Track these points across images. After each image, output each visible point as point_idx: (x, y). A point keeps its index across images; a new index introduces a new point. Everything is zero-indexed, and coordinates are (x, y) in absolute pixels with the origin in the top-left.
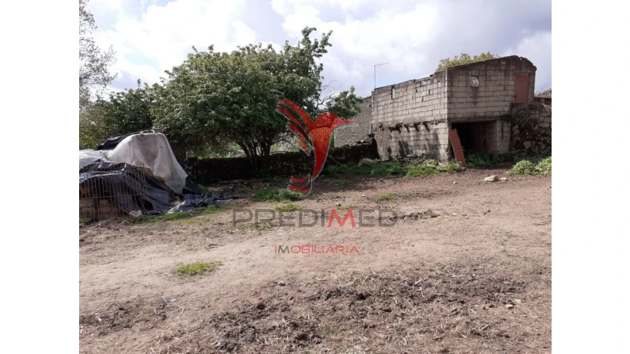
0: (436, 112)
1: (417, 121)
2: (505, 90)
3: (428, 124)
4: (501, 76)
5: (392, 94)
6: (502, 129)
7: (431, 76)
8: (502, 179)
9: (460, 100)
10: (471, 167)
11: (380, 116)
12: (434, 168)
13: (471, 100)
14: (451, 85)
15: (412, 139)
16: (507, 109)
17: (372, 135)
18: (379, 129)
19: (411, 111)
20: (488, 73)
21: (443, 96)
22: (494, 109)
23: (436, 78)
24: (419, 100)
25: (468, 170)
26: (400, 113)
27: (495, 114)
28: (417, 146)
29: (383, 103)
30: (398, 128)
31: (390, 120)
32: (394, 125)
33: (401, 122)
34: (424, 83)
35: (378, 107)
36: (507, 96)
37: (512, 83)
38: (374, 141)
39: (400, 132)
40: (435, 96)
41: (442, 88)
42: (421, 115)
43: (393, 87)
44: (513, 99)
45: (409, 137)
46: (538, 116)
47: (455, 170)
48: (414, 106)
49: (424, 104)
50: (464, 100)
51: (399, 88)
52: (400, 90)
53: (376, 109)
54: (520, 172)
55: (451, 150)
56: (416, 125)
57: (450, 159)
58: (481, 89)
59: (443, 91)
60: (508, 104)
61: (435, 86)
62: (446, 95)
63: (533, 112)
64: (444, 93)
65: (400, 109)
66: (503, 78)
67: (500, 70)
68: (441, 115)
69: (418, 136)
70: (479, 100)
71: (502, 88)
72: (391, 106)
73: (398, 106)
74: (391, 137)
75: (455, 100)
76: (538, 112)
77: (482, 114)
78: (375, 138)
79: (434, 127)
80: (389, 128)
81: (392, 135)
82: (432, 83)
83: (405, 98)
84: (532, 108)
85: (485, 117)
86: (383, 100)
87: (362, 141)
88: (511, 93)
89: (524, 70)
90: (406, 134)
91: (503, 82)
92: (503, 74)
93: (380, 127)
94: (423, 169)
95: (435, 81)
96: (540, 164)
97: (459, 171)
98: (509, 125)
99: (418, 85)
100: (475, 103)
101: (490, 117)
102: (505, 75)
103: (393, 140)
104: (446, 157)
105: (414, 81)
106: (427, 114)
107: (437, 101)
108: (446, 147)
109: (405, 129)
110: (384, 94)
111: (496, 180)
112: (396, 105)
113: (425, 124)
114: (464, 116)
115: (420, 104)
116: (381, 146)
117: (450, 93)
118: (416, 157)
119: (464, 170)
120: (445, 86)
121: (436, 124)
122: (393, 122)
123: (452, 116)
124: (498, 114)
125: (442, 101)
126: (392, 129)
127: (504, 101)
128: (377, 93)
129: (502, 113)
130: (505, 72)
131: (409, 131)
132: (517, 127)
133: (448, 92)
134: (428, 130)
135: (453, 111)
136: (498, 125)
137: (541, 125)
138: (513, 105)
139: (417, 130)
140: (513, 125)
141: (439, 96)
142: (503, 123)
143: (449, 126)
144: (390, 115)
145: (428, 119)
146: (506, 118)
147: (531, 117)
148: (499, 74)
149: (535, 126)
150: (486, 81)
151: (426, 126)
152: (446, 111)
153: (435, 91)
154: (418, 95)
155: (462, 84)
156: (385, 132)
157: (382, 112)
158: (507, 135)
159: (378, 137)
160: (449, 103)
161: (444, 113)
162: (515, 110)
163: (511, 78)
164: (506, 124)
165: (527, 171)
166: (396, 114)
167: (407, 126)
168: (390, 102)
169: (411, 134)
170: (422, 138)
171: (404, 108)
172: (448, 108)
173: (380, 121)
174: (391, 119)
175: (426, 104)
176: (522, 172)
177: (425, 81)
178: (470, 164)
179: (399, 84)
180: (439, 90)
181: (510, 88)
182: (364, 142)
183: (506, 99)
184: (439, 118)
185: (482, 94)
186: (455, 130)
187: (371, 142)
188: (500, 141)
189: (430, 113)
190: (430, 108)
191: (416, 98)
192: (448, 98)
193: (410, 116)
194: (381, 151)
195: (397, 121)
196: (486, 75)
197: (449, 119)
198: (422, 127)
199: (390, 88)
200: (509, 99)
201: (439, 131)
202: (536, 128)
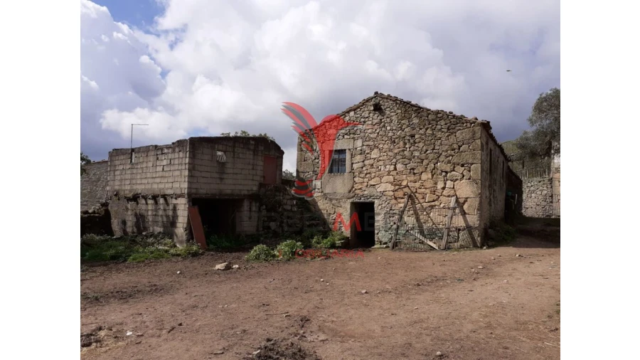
0: (176, 185)
1: (157, 192)
2: (253, 169)
3: (168, 198)
4: (249, 155)
5: (131, 158)
6: (250, 208)
7: (173, 143)
8: (234, 266)
9: (204, 174)
10: (212, 250)
11: (117, 183)
12: (166, 251)
13: (217, 175)
14: (193, 157)
15: (150, 213)
16: (255, 188)
17: (105, 205)
18: (114, 198)
19: (150, 181)
20: (236, 150)
21: (183, 167)
22: (241, 187)
23: (178, 146)
24: (159, 169)
25: (207, 253)
26: (138, 182)
27: (243, 193)
28: (155, 222)
29: (121, 167)
30: (135, 198)
31: (127, 189)
32: (130, 195)
33: (139, 192)
34: (166, 151)
35: (115, 171)
36: (256, 175)
37: (261, 163)
38: (107, 212)
39: (138, 204)
40: (176, 167)
41: (183, 158)
42: (161, 186)
43: (133, 150)
44: (262, 179)
45: (147, 211)
46: (282, 198)
47: (190, 253)
48: (154, 176)
49: (164, 174)
50: (208, 175)
51: (139, 152)
52: (140, 155)
53: (112, 173)
54: (256, 258)
55: (189, 230)
56: (155, 198)
57: (188, 241)
58: (229, 165)
59: (184, 162)
60: (257, 183)
61: (177, 155)
62: (187, 166)
63: (278, 194)
64: (185, 164)
65: (139, 177)
66: (251, 157)
67: (249, 149)
68: (181, 189)
69: (156, 210)
70: (225, 176)
71: (251, 167)
72: (129, 172)
73: (137, 173)
74: (127, 209)
75: (197, 174)
76: (282, 194)
77: (229, 192)
78: (109, 208)
79: (174, 201)
80: (125, 197)
81: (129, 206)
82: (174, 152)
83: (144, 165)
84: (277, 189)
85: (232, 195)
86: (122, 164)
87: (90, 211)
88: (259, 173)
89: (273, 153)
90: (144, 207)
91: (251, 161)
92: (251, 153)
93: (116, 195)
94: (152, 253)
95: (177, 150)
96: (279, 247)
97: (195, 255)
98: (258, 204)
99: (159, 152)
100: (221, 179)
101: (238, 195)
102: (254, 155)
103: (129, 213)
104: (185, 238)
105: (156, 146)
106: (167, 186)
107: (177, 173)
108: (185, 226)
109: (144, 201)
110: (122, 157)
111: (228, 268)
112: (135, 171)
113: (164, 196)
114: (208, 192)
115: (161, 174)
116: (115, 218)
117: (191, 166)
118: (152, 235)
119: (202, 254)
120: (186, 157)
121: (176, 199)
122: (130, 191)
123: (194, 191)
124: (246, 193)
125: (183, 174)
126: (129, 200)
127: (253, 180)
128: (114, 154)
129: (250, 193)
130: (254, 152)
131: (147, 204)
132: (264, 207)
133: (189, 164)
134: (167, 204)
135: (194, 186)
136: (246, 204)
137: (285, 207)
138: (261, 185)
139: (156, 203)
140: (261, 205)
141: (180, 168)
142: (250, 203)
143: (189, 202)
144: (128, 182)
145: (169, 192)
146: (253, 197)
147: (277, 198)
148: (248, 153)
149: (279, 207)
150: (234, 157)
151: (166, 200)
152: (186, 185)
153: (176, 162)
154: (158, 163)
155: (206, 157)
156: (121, 202)
157: (118, 178)
158: (255, 215)
159: (113, 208)
160: (191, 176)
161: (184, 186)
162: (263, 190)
163: (260, 158)
164: (254, 204)
165: (263, 256)
166: (134, 181)
167: (145, 198)
168: (128, 167)
169: (150, 207)
170: (161, 213)
171: (144, 176)
172: (188, 182)
173: (117, 188)
174: (128, 187)
175: (167, 174)
176: (257, 258)
177: (167, 148)
178: (212, 246)
179: (140, 148)
180: (180, 160)
181: (259, 168)
182: (94, 212)
183: (255, 178)
184: (178, 192)
185: (230, 171)
186: (196, 207)
187: (103, 213)
188: (248, 220)
189: (170, 185)
190: (170, 180)
191: (156, 166)
192: (189, 170)
193: (148, 187)
194: (116, 225)
195: (136, 190)
196: (234, 152)
197: (189, 195)
198: (161, 201)
199: (130, 151)
200: (258, 178)
201: (178, 207)
202: (280, 210)
